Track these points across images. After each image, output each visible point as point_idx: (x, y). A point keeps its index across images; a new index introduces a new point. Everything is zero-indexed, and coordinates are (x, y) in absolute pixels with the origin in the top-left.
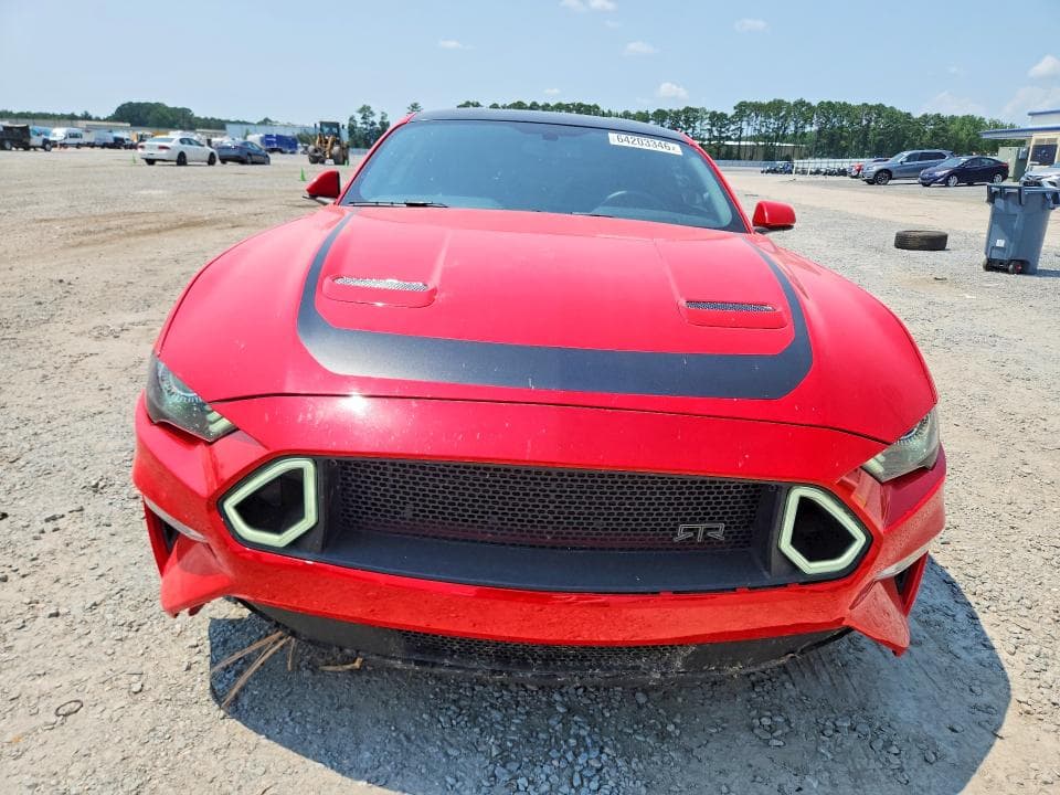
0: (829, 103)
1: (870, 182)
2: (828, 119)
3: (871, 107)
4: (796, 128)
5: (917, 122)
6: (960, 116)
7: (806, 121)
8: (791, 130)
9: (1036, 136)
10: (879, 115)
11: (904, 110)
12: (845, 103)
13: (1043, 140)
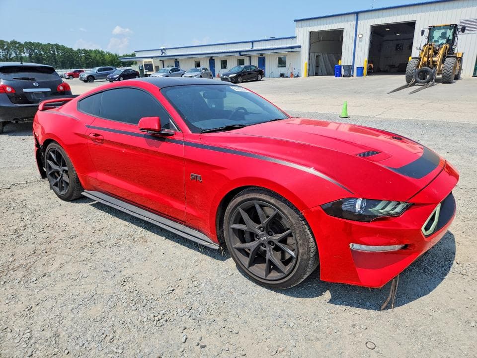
0: (30, 43)
1: (85, 81)
2: (32, 51)
3: (53, 45)
4: (16, 54)
5: (76, 52)
6: (93, 50)
7: (20, 51)
8: (14, 55)
9: (144, 61)
10: (58, 49)
11: (69, 47)
12: (38, 43)
13: (147, 62)
